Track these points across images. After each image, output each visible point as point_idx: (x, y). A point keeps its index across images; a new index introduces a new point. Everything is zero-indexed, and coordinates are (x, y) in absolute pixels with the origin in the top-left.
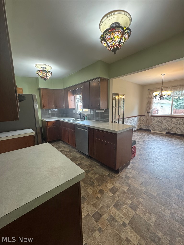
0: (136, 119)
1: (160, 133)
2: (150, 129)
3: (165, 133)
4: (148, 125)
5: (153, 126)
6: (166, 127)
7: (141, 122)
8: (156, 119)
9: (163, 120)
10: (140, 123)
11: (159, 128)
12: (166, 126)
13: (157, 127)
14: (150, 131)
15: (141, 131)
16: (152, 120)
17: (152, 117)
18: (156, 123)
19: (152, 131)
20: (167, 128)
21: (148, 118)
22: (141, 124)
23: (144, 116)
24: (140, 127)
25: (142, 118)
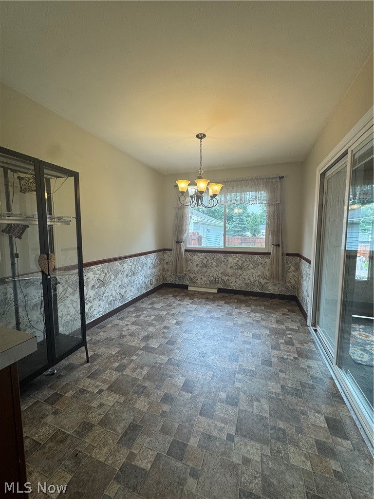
0: (151, 259)
1: (207, 292)
2: (186, 283)
3: (215, 291)
4: (180, 273)
5: (192, 276)
6: (216, 277)
7: (166, 267)
8: (196, 257)
9: (210, 259)
10: (163, 270)
11: (204, 279)
12: (217, 273)
13: (199, 276)
14: (186, 287)
15: (164, 291)
16: (187, 260)
17: (188, 254)
18: (196, 269)
19: (189, 288)
20: (218, 279)
21: (178, 258)
22: (164, 273)
23: (171, 250)
24: (164, 279)
25: (168, 256)
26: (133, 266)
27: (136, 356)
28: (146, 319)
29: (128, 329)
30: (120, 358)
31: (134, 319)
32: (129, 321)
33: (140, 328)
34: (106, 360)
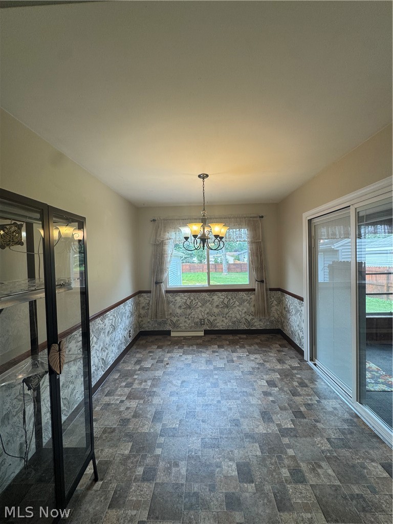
0: (129, 306)
1: (193, 337)
2: (167, 328)
3: (202, 334)
4: (161, 318)
5: (175, 319)
6: (202, 318)
7: (142, 312)
8: (178, 298)
9: (194, 299)
10: (139, 316)
11: (189, 322)
12: (203, 314)
13: (182, 319)
14: (168, 333)
15: (144, 342)
16: (169, 303)
17: (169, 295)
18: (179, 311)
19: (173, 334)
20: (204, 320)
21: (159, 301)
22: (140, 319)
23: (149, 292)
24: (140, 327)
25: (144, 299)
26: (114, 319)
27: (159, 447)
28: (142, 387)
29: (128, 408)
30: (139, 458)
31: (127, 390)
32: (121, 395)
33: (142, 402)
34: (122, 468)
